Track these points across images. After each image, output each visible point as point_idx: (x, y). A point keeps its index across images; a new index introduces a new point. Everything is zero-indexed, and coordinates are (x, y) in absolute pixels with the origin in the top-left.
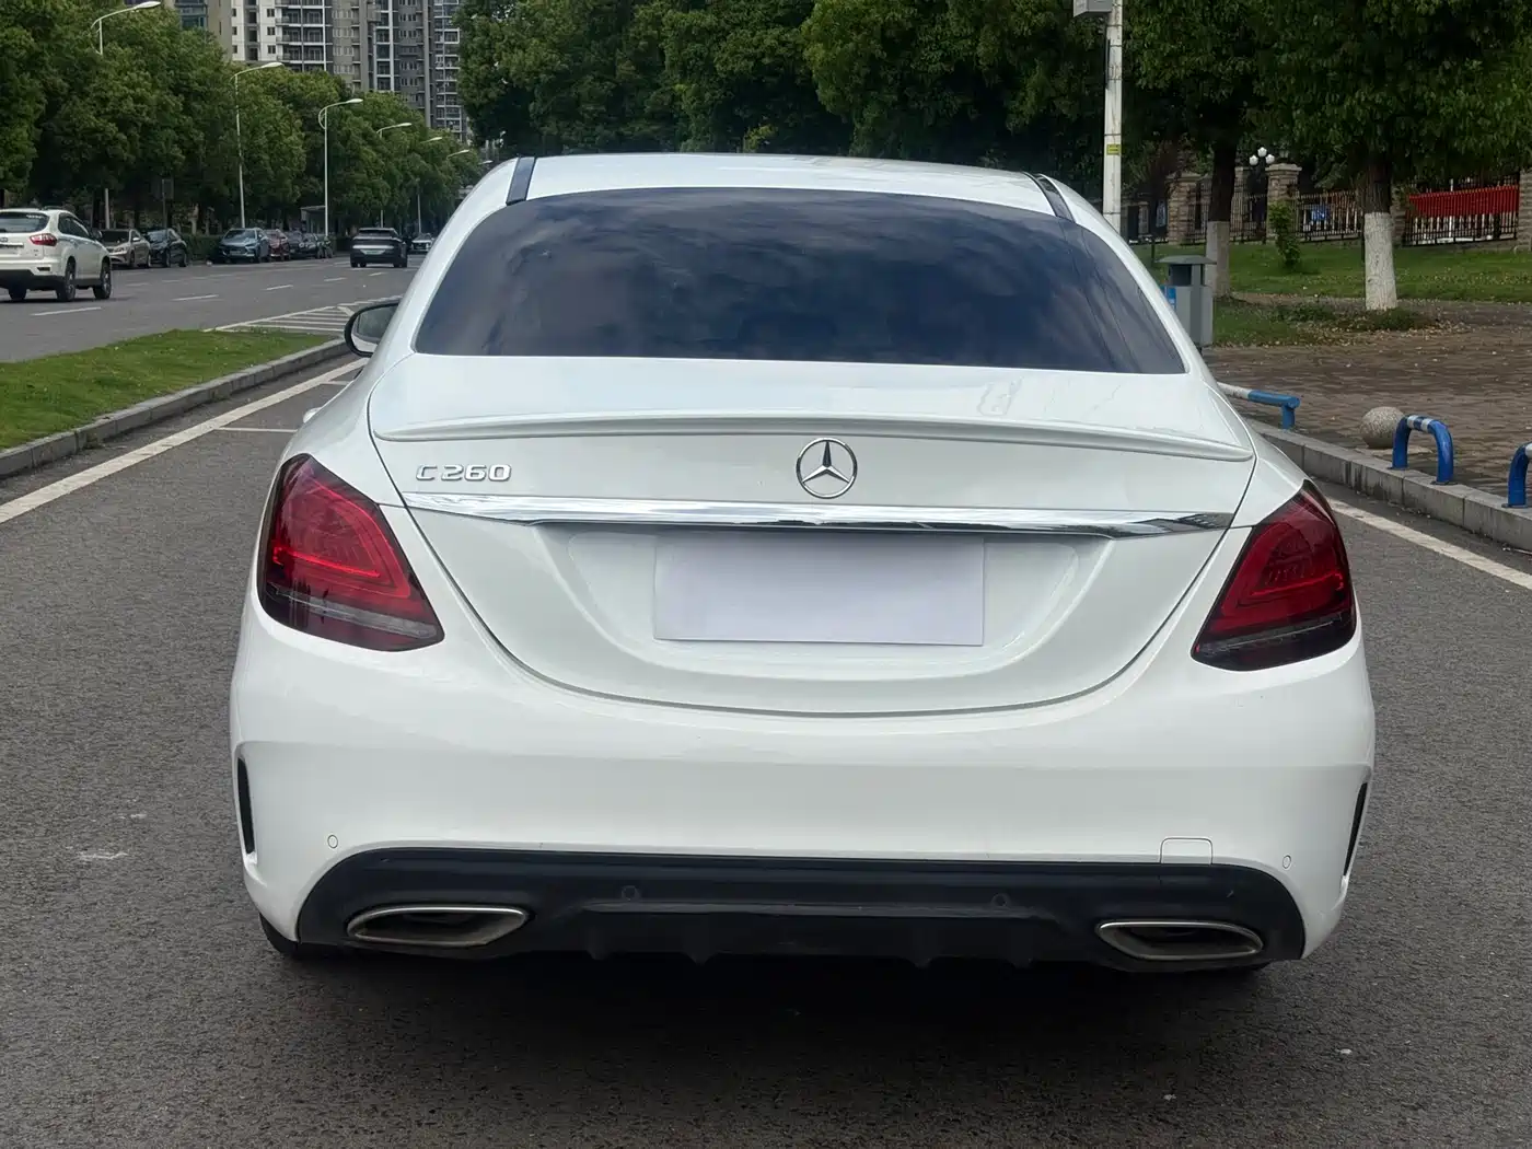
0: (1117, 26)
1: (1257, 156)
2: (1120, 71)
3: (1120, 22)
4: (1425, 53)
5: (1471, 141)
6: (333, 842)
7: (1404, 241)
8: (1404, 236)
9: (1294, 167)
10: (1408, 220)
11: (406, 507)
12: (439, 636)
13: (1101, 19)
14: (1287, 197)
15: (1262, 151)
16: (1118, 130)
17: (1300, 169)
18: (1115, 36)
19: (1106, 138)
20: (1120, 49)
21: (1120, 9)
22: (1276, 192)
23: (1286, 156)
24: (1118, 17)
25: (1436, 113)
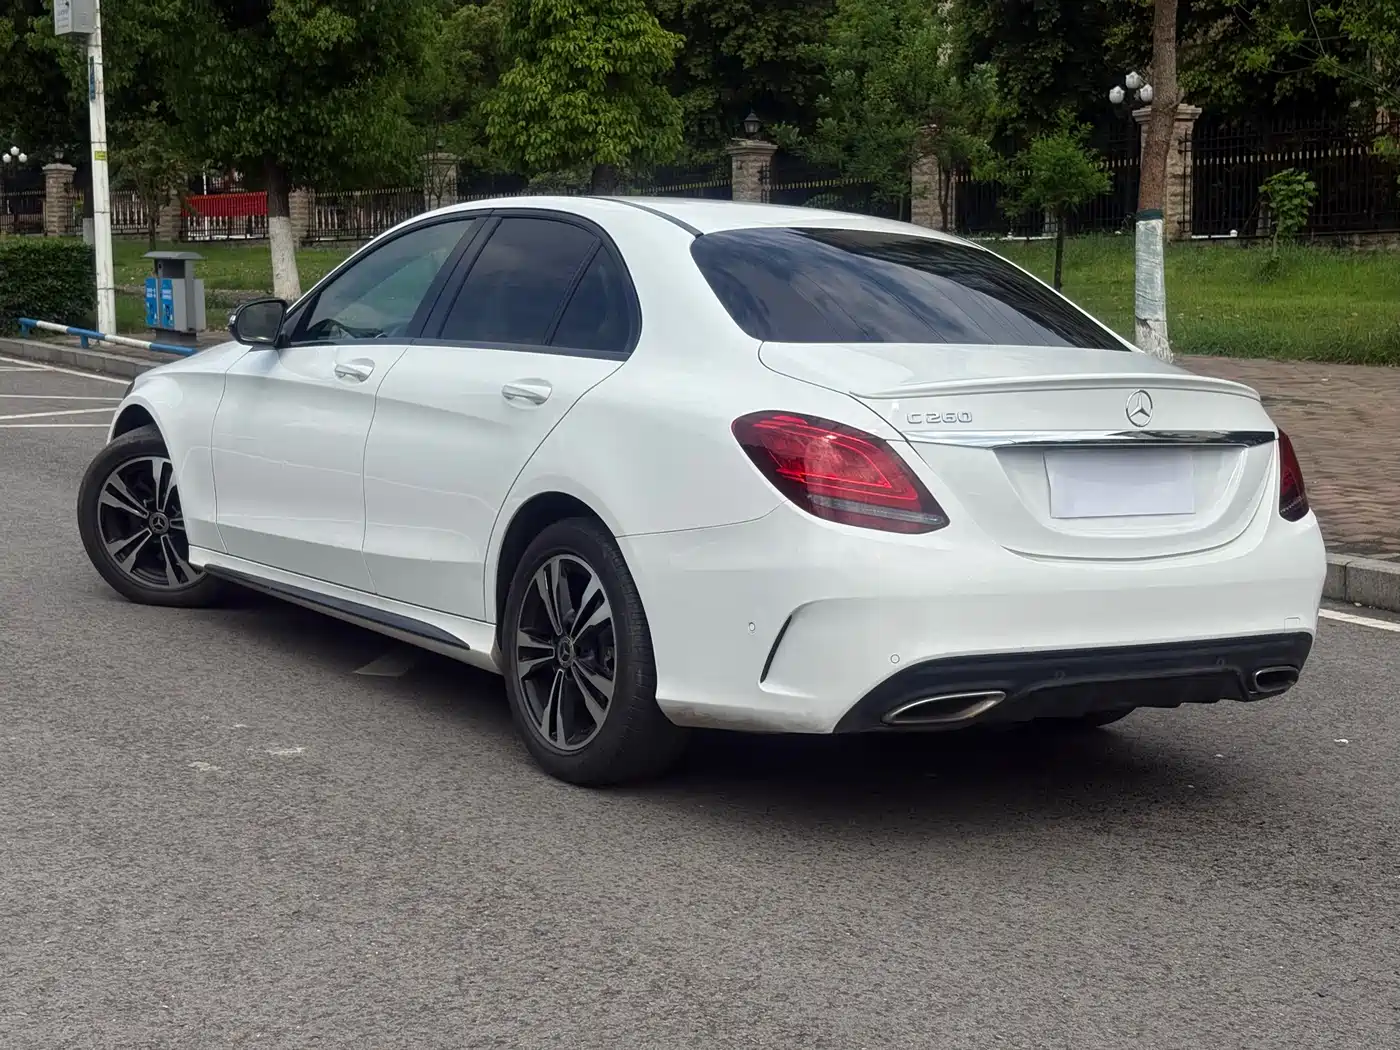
0: (97, 46)
1: (10, 154)
2: (102, 85)
3: (100, 43)
4: (319, 80)
5: (359, 158)
6: (895, 659)
7: (181, 237)
8: (181, 233)
9: (69, 167)
10: (183, 217)
11: (907, 441)
12: (946, 522)
13: (82, 39)
14: (64, 194)
15: (14, 150)
16: (104, 138)
17: (75, 169)
18: (96, 54)
19: (92, 145)
20: (101, 67)
21: (99, 31)
22: (55, 190)
23: (62, 156)
24: (97, 38)
25: (329, 134)
